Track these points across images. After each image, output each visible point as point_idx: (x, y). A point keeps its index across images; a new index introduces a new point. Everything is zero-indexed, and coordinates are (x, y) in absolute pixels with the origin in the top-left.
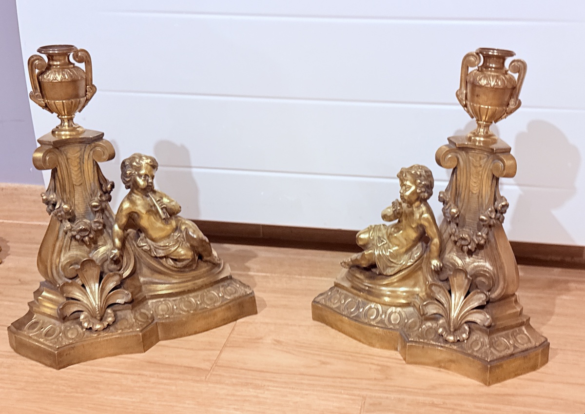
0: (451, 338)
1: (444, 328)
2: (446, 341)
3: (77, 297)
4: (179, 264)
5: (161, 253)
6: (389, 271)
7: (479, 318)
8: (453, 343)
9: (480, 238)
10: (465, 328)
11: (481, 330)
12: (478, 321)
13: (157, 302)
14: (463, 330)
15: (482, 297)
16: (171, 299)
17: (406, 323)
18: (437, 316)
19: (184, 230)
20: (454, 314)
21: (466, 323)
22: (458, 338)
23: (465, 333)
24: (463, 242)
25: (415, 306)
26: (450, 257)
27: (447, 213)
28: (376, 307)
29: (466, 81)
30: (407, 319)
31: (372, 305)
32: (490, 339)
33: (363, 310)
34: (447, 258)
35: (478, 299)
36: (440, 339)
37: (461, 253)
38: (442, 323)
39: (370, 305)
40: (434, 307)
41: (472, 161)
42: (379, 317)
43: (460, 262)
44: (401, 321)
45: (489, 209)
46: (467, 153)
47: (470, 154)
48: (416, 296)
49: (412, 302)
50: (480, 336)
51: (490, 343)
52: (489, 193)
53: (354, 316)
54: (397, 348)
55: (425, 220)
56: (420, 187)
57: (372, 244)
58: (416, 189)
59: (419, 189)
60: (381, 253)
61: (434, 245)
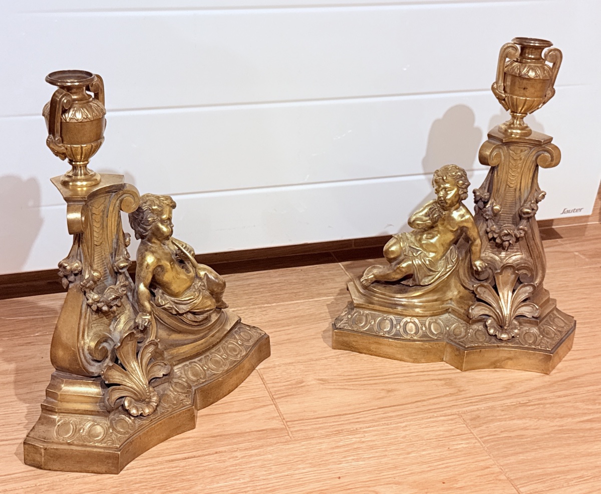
0: (504, 336)
2: (501, 340)
3: (117, 381)
5: (183, 308)
6: (426, 281)
7: (526, 310)
8: (508, 340)
9: (521, 231)
10: (515, 324)
11: (530, 322)
12: (527, 314)
14: (513, 326)
15: (529, 289)
16: (196, 360)
17: (448, 331)
18: (484, 317)
20: (506, 311)
21: (514, 319)
22: (512, 335)
23: (516, 328)
24: (505, 238)
25: (454, 311)
26: (486, 254)
27: (488, 211)
28: (412, 321)
29: (505, 73)
30: (448, 326)
31: (408, 319)
32: (539, 329)
33: (400, 327)
34: (484, 257)
35: (525, 292)
36: (493, 340)
37: (495, 250)
38: (491, 323)
39: (405, 320)
40: (479, 309)
41: (511, 155)
42: (420, 331)
43: (497, 258)
44: (442, 330)
45: (533, 202)
46: (508, 147)
47: (511, 147)
48: (449, 301)
49: (449, 309)
50: (529, 329)
51: (541, 333)
52: (530, 185)
53: (392, 336)
54: (443, 359)
55: (466, 221)
56: (462, 188)
57: (405, 255)
58: (458, 190)
59: (462, 191)
60: (420, 263)
61: (477, 245)
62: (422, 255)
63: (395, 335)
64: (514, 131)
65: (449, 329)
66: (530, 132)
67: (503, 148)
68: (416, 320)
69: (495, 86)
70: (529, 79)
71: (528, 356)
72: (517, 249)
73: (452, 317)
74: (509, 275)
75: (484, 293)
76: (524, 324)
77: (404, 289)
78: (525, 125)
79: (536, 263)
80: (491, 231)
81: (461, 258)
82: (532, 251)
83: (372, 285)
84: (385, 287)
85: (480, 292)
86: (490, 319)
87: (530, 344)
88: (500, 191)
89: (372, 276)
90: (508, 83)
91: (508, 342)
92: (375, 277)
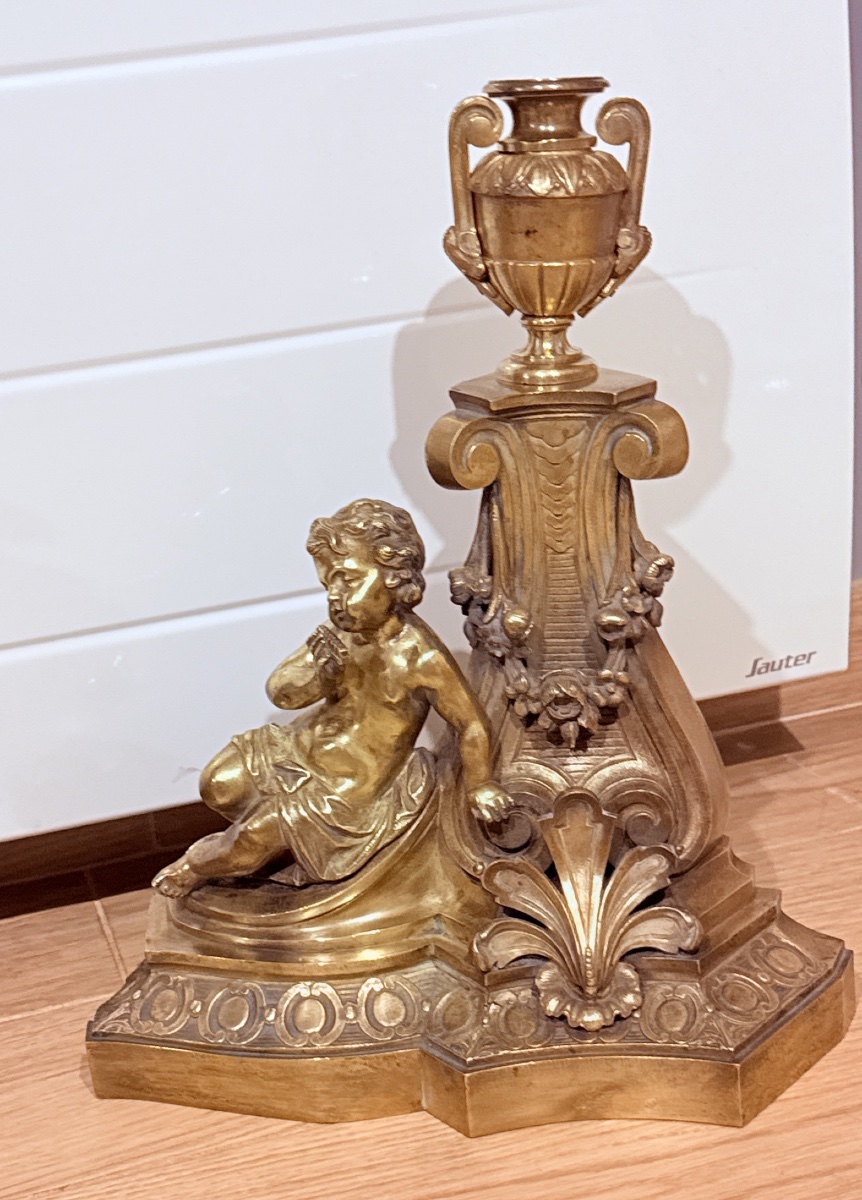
0: (593, 1018)
1: (561, 994)
2: (581, 1031)
6: (338, 866)
7: (656, 931)
8: (603, 1030)
9: (611, 687)
10: (624, 977)
11: (674, 968)
12: (661, 944)
14: (621, 985)
15: (656, 864)
17: (429, 1015)
18: (529, 963)
20: (587, 941)
21: (622, 959)
22: (617, 1012)
23: (628, 990)
24: (561, 712)
25: (441, 954)
26: (520, 769)
27: (493, 631)
28: (316, 993)
29: (473, 195)
30: (428, 1000)
31: (302, 989)
32: (707, 987)
33: (277, 1015)
34: (514, 776)
35: (647, 875)
36: (561, 1031)
37: (549, 752)
38: (552, 981)
39: (293, 992)
40: (512, 939)
41: (537, 449)
42: (337, 1020)
43: (555, 778)
44: (410, 1014)
45: (625, 589)
46: (521, 425)
47: (531, 426)
48: (434, 924)
49: (426, 947)
50: (675, 988)
51: (712, 999)
52: (612, 540)
53: (253, 1044)
54: (419, 1102)
55: (429, 670)
56: (392, 568)
57: (263, 793)
58: (382, 577)
59: (395, 577)
60: (304, 813)
61: (473, 743)
62: (311, 786)
63: (262, 1040)
64: (540, 374)
65: (432, 1008)
66: (592, 373)
67: (502, 430)
68: (326, 989)
69: (452, 238)
70: (536, 200)
71: (670, 1075)
72: (618, 744)
73: (444, 972)
74: (587, 825)
75: (517, 890)
76: (658, 975)
77: (284, 898)
78: (570, 352)
79: (678, 781)
80: (519, 693)
81: (442, 787)
82: (661, 743)
83: (195, 894)
84: (231, 896)
85: (504, 887)
86: (548, 968)
87: (672, 1037)
88: (527, 566)
89: (186, 867)
90: (489, 222)
91: (603, 1034)
92: (194, 868)
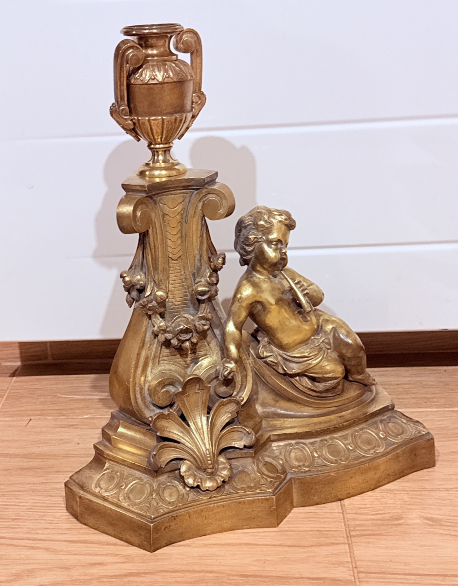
3: (175, 437)
4: (321, 386)
5: (295, 368)
13: (286, 445)
16: (307, 441)
19: (331, 331)
